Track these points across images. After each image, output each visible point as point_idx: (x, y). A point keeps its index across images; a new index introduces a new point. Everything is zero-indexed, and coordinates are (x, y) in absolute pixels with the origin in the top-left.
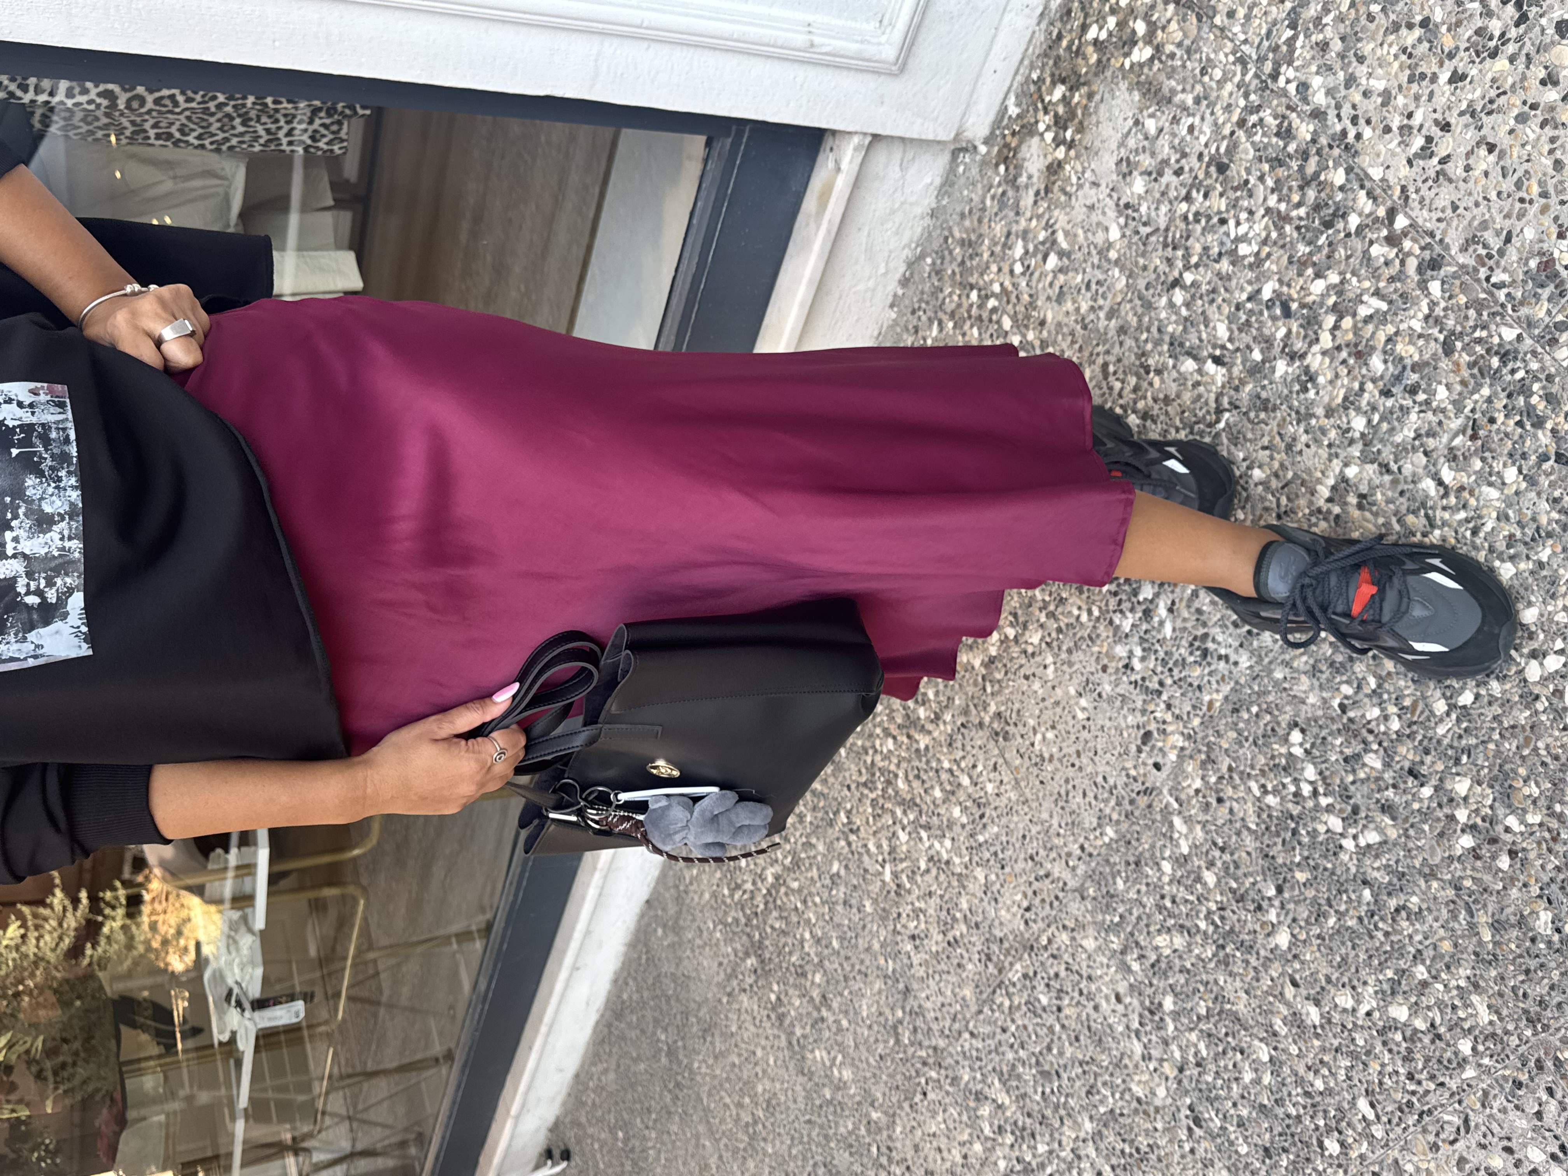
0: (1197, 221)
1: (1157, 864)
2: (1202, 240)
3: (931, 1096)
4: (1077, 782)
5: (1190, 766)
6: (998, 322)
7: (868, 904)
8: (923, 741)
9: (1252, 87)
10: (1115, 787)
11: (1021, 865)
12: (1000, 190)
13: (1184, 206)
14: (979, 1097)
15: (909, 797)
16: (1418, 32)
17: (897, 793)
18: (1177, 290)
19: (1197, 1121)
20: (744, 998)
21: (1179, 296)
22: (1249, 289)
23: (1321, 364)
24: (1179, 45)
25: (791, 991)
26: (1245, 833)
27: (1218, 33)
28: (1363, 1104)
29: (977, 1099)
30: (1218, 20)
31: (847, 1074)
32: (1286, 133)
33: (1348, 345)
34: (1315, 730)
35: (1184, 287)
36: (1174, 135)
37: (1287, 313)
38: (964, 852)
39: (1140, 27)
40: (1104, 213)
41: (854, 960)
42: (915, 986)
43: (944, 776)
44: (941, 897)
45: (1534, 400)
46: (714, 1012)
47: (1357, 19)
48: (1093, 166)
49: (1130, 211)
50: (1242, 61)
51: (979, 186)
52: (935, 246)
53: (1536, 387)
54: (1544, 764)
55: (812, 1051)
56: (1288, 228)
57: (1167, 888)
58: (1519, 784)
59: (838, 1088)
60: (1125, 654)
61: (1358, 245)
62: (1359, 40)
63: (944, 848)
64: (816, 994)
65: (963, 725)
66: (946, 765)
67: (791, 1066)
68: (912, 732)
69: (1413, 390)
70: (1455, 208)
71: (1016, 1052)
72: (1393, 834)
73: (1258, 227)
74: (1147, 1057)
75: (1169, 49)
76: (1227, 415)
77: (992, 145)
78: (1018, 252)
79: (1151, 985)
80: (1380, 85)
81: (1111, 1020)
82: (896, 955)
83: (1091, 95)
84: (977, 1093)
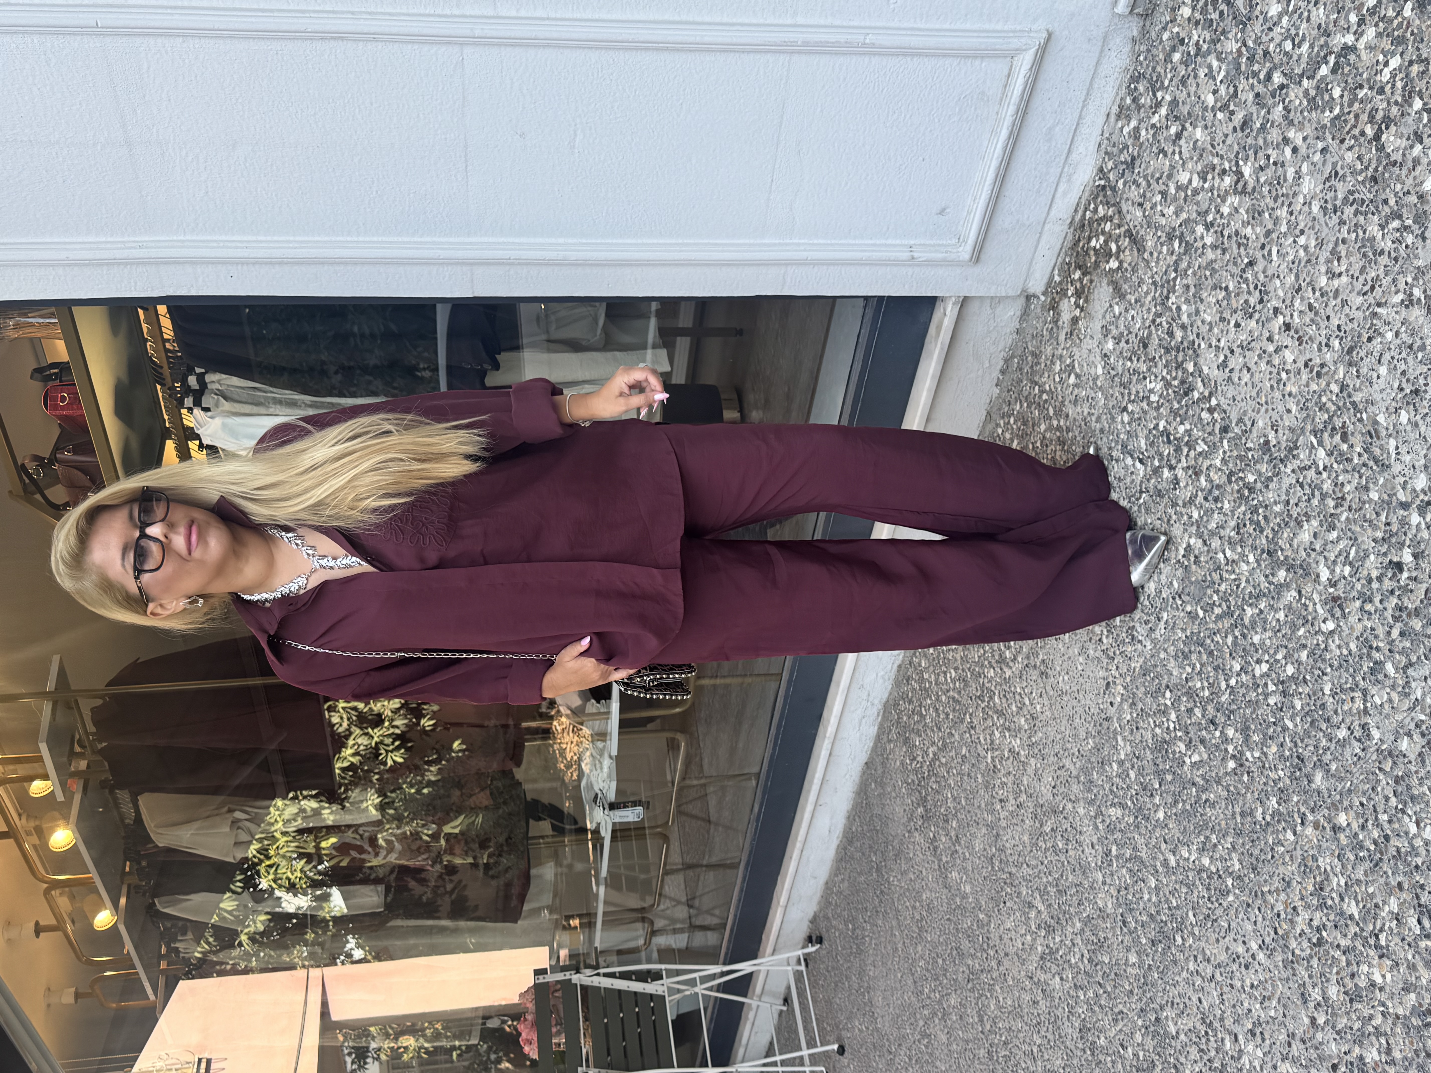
0: (1134, 374)
1: (1111, 764)
2: (1136, 386)
3: (1008, 904)
4: (1077, 709)
5: (1125, 706)
6: (1047, 409)
7: (979, 776)
9: (1158, 302)
10: (1094, 714)
11: (1052, 758)
12: (1050, 326)
13: (1129, 363)
14: (1031, 905)
15: (1000, 709)
16: (1224, 293)
17: (994, 704)
18: (1125, 413)
19: (1124, 923)
20: (916, 834)
21: (1126, 418)
22: (1154, 422)
23: (1182, 475)
24: (1130, 264)
25: (941, 832)
26: (1147, 749)
27: (1146, 263)
28: (1191, 914)
29: (1029, 907)
31: (968, 889)
32: (1171, 334)
33: (1192, 467)
34: (1176, 691)
35: (1128, 413)
36: (1126, 319)
37: (1169, 442)
38: (1026, 747)
39: (1114, 248)
40: (1095, 356)
41: (972, 813)
42: (1001, 833)
43: (1018, 697)
45: (1260, 518)
46: (901, 843)
47: (1201, 276)
48: (1091, 325)
49: (1106, 359)
50: (1155, 285)
51: (1041, 320)
52: (1019, 352)
53: (1261, 511)
54: (1260, 724)
55: (951, 872)
56: (1170, 391)
57: (1114, 779)
58: (1251, 734)
59: (964, 898)
61: (1197, 410)
62: (1201, 289)
63: (1016, 743)
64: (953, 834)
65: (1027, 665)
66: (1018, 690)
67: (940, 883)
68: (1003, 666)
69: (1216, 500)
70: (1234, 400)
71: (1047, 877)
72: (1205, 756)
73: (1158, 386)
74: (1104, 883)
75: (1125, 265)
76: (1144, 495)
77: (1047, 298)
78: (1057, 368)
79: (1107, 838)
80: (1208, 319)
81: (1090, 859)
82: (992, 812)
83: (1091, 281)
84: (1029, 903)
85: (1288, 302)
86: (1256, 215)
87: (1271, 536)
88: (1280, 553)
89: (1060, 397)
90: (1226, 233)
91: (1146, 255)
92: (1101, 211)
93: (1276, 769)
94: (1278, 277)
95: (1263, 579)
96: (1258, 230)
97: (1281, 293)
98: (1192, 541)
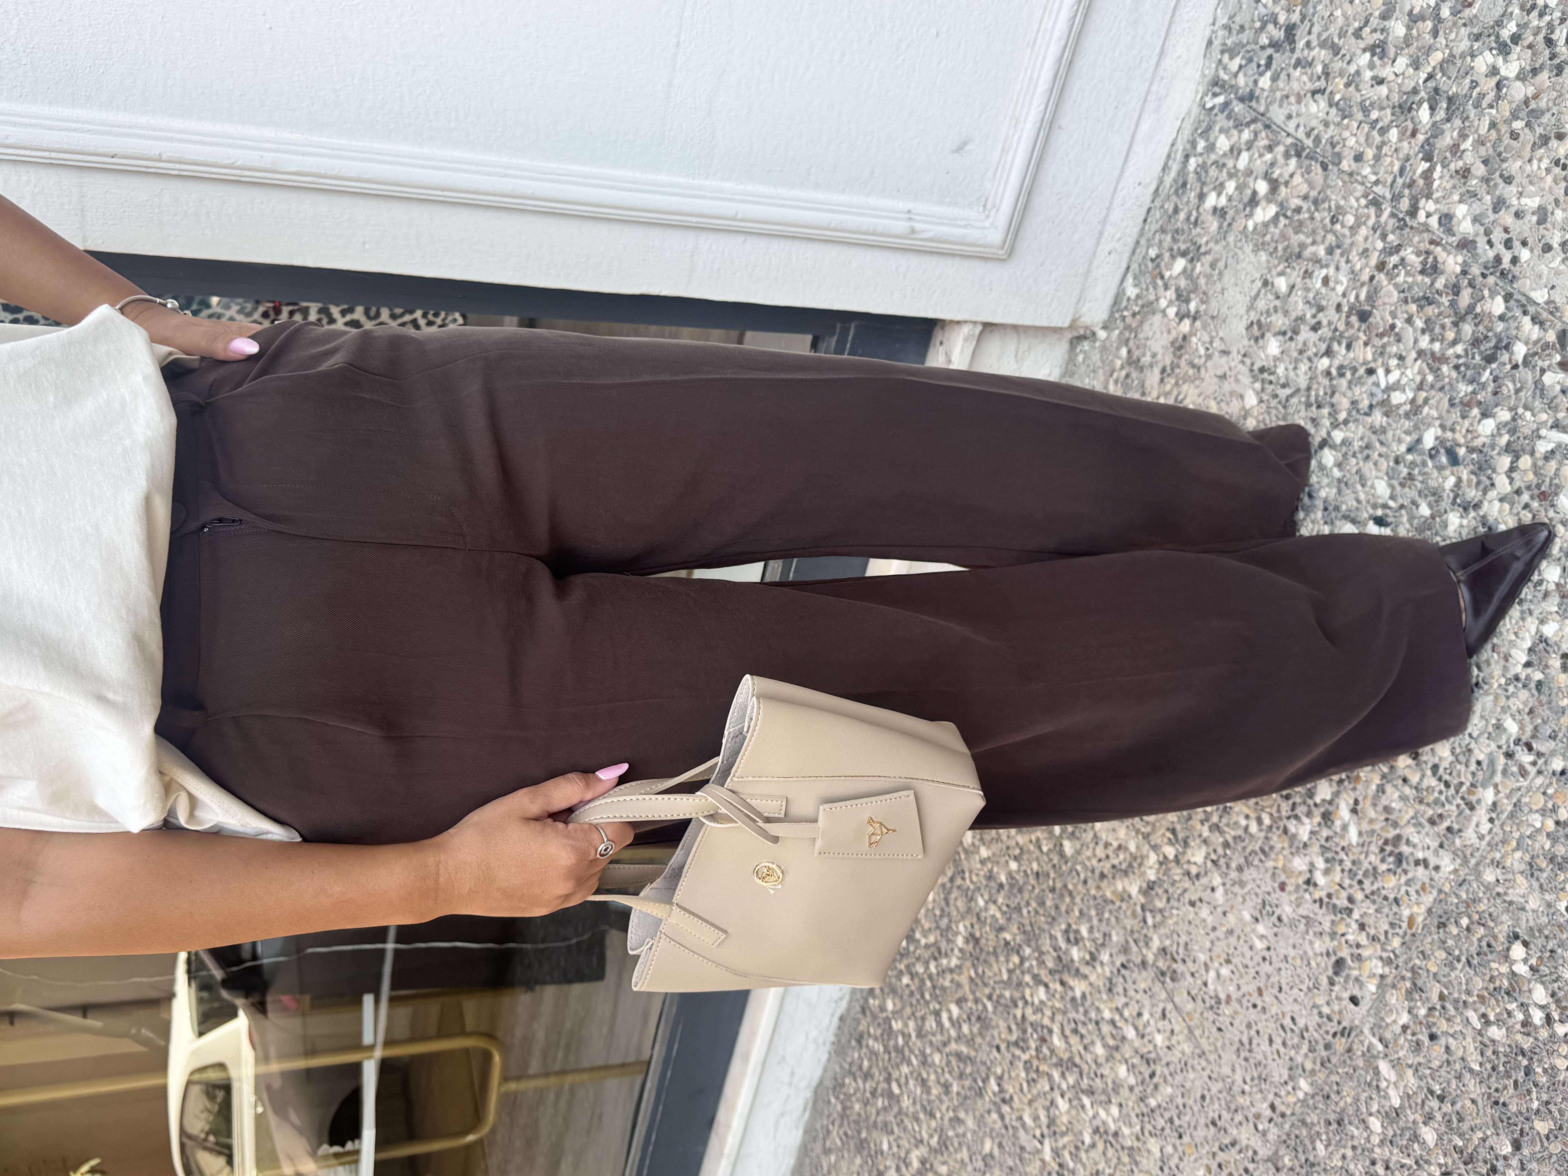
0: (1342, 375)
1: (1364, 1121)
2: (1349, 394)
4: (1260, 1026)
5: (1394, 998)
8: (1079, 987)
9: (1389, 227)
10: (1307, 1030)
11: (1201, 1133)
12: (1124, 373)
15: (1066, 1056)
17: (1052, 1051)
18: (1326, 451)
21: (1329, 458)
22: (1408, 439)
23: (1500, 512)
24: (1305, 198)
26: (1468, 1075)
27: (1346, 178)
30: (1345, 165)
33: (1528, 488)
34: (1540, 942)
35: (1333, 447)
37: (1454, 460)
38: (1134, 1119)
39: (1262, 187)
40: (1237, 381)
43: (1106, 1029)
47: (1500, 139)
48: (1221, 334)
49: (1266, 375)
50: (1376, 203)
51: (1101, 371)
56: (1445, 369)
57: (1377, 1150)
60: (1305, 868)
61: (1528, 376)
62: (1503, 161)
63: (1110, 1116)
65: (1123, 965)
66: (1107, 1015)
68: (1066, 977)
75: (1295, 203)
77: (1112, 330)
80: (1533, 203)
83: (1214, 263)
92: (1223, 143)
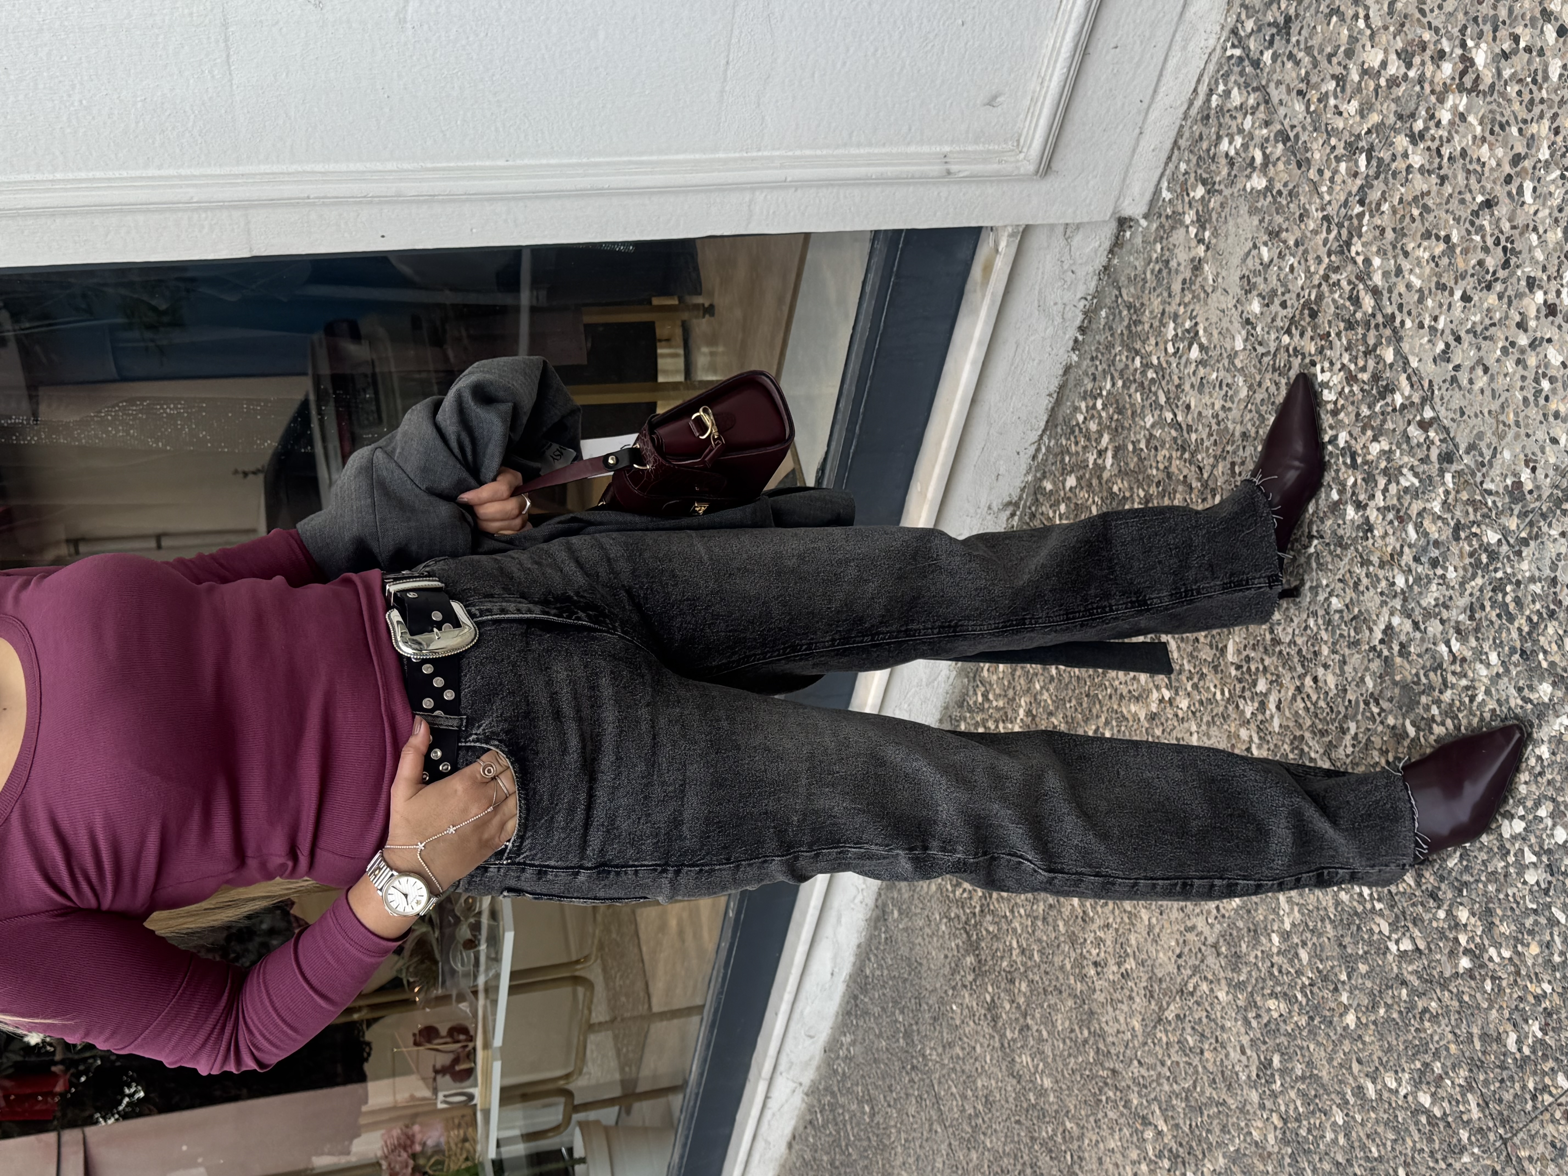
1: (1269, 935)
3: (1110, 1114)
6: (1155, 394)
7: (1061, 924)
9: (1334, 248)
12: (1157, 267)
13: (1286, 339)
14: (1146, 1122)
16: (1441, 246)
20: (965, 993)
24: (1285, 185)
25: (1002, 995)
27: (1311, 186)
29: (1144, 1124)
31: (1047, 1083)
32: (1356, 301)
33: (1393, 509)
36: (1280, 269)
37: (1354, 466)
39: (1259, 156)
40: (1231, 321)
41: (1051, 975)
42: (1098, 1010)
44: (1117, 930)
45: (1508, 599)
46: (942, 1002)
47: (1404, 216)
48: (1224, 273)
49: (1250, 327)
50: (1328, 221)
51: (1142, 256)
52: (1108, 301)
53: (1509, 588)
54: (1512, 909)
55: (1020, 1056)
56: (1356, 388)
57: (1275, 957)
58: (1497, 922)
59: (1041, 1095)
61: (1401, 421)
62: (1405, 235)
64: (1021, 1000)
67: (1004, 1068)
69: (1434, 563)
70: (1463, 413)
71: (1171, 1085)
72: (1422, 945)
73: (1337, 379)
74: (1262, 1107)
75: (1278, 186)
76: (1315, 542)
77: (1150, 222)
78: (1170, 333)
79: (1265, 1043)
80: (1417, 283)
81: (1237, 1068)
82: (1083, 977)
83: (1222, 205)
84: (1144, 1118)
85: (1552, 270)
86: (1497, 129)
87: (1526, 629)
88: (1541, 656)
89: (1175, 378)
90: (1446, 151)
91: (1312, 174)
92: (1236, 98)
93: (1539, 981)
94: (1535, 229)
95: (1513, 692)
96: (1500, 152)
97: (1539, 255)
98: (1396, 621)
